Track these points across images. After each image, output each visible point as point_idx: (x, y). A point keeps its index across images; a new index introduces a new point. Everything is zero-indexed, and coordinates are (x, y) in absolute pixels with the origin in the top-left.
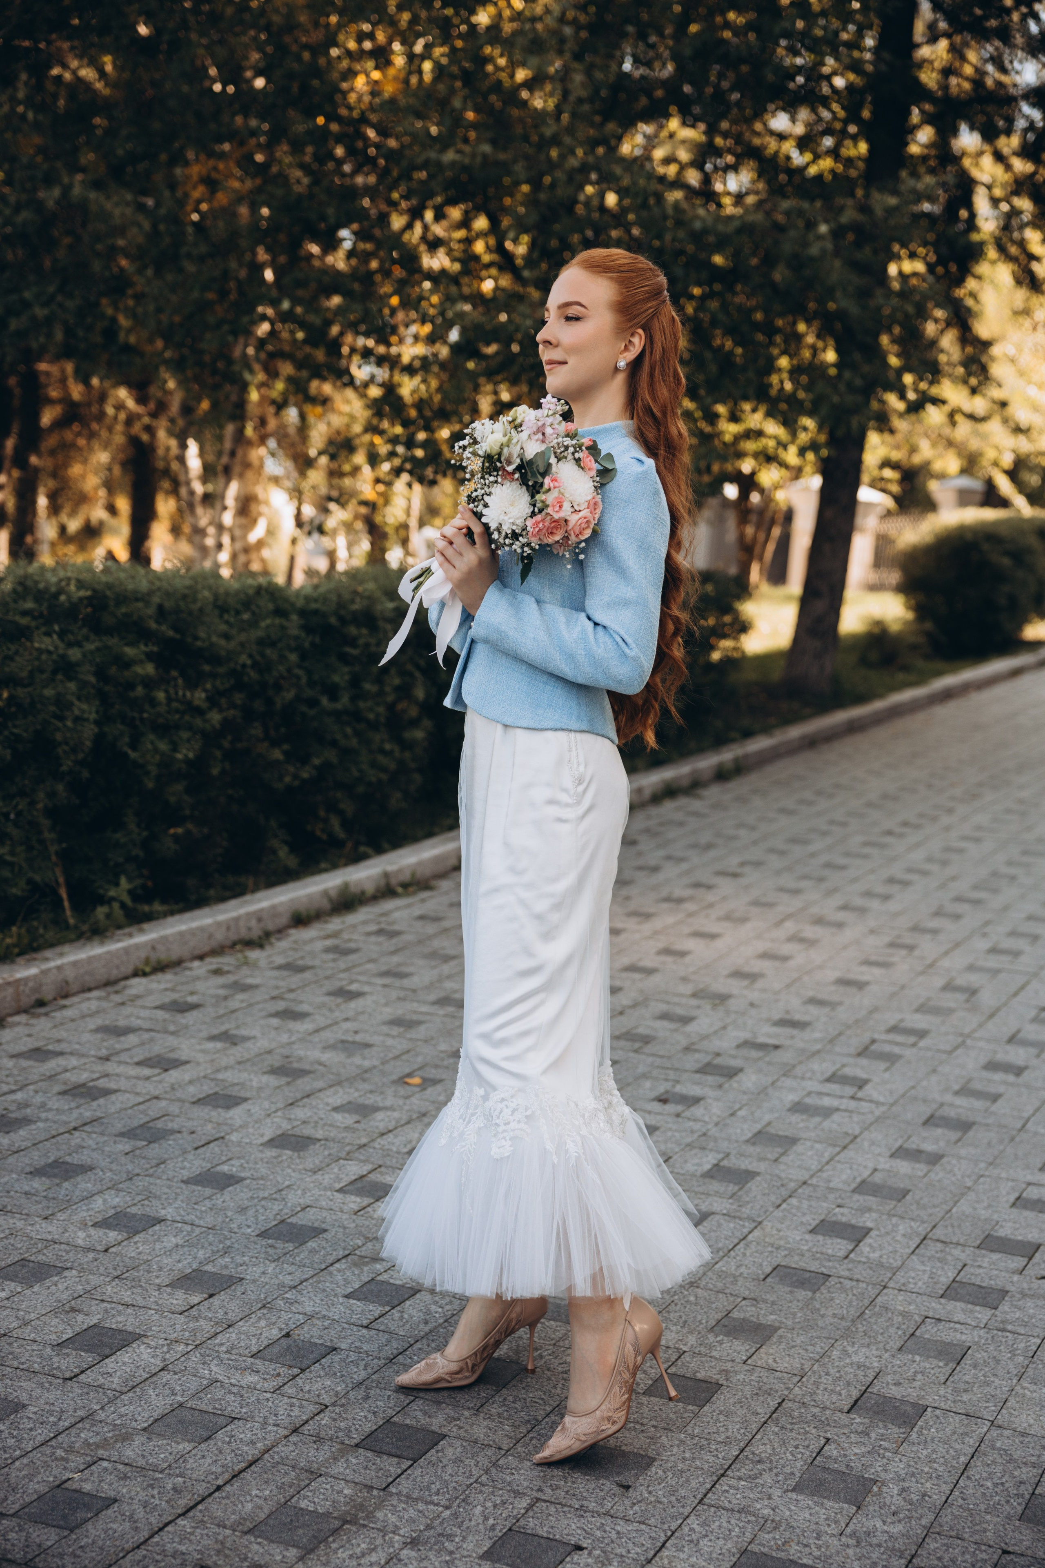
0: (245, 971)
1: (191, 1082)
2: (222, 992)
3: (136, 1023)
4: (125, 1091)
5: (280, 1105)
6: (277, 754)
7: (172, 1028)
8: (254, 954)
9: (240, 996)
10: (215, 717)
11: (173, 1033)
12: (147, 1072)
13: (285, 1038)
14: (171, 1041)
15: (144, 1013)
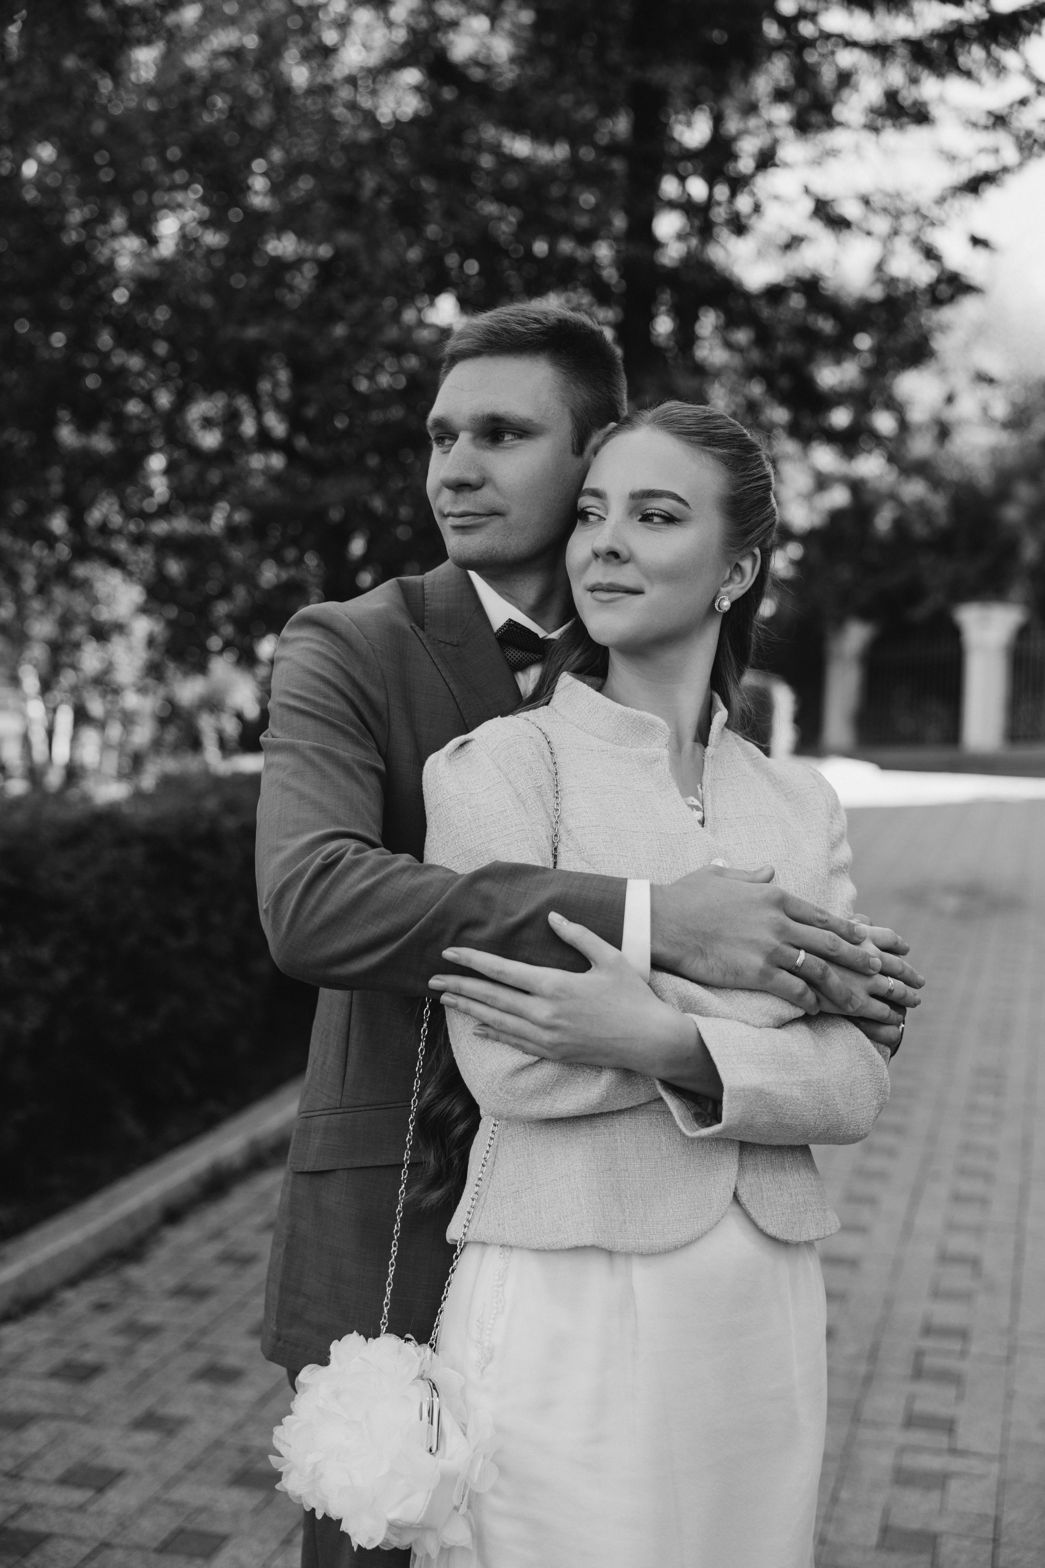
0: (133, 1302)
1: (142, 1510)
2: (121, 1341)
3: (33, 1405)
4: (63, 1536)
5: (273, 1545)
6: (120, 1008)
7: (81, 1411)
8: (134, 1273)
9: (147, 1347)
10: (62, 976)
11: (86, 1420)
12: (77, 1496)
13: (228, 1417)
14: (89, 1435)
15: (38, 1386)
